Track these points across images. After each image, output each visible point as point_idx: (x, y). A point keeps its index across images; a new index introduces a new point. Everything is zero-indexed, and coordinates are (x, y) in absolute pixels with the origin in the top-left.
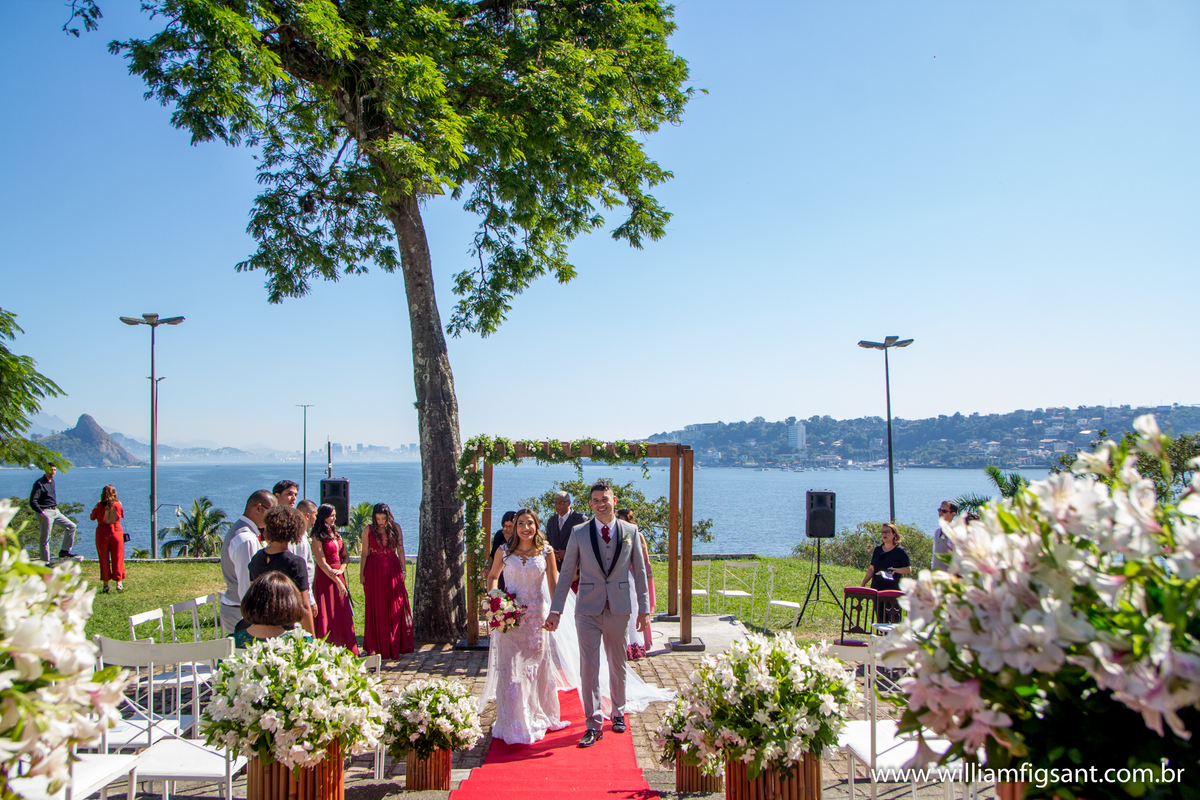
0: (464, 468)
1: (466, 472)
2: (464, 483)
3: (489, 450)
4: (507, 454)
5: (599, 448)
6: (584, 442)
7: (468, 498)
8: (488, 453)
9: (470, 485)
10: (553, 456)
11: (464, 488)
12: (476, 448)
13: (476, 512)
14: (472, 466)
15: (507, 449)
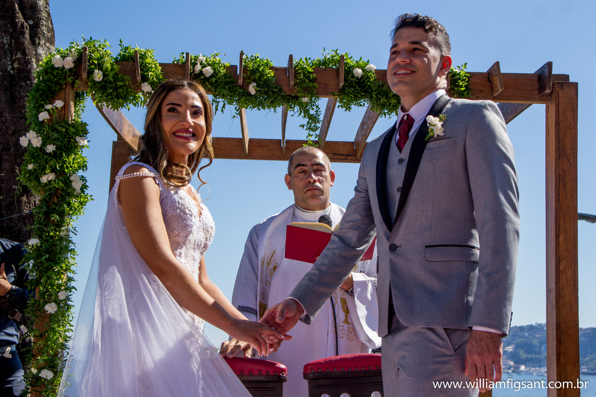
0: (39, 108)
1: (43, 116)
2: (37, 142)
3: (100, 66)
4: (145, 79)
5: (359, 72)
6: (324, 63)
7: (44, 179)
8: (98, 76)
9: (50, 148)
10: (252, 89)
11: (38, 154)
12: (69, 63)
13: (62, 214)
14: (59, 104)
15: (145, 68)
